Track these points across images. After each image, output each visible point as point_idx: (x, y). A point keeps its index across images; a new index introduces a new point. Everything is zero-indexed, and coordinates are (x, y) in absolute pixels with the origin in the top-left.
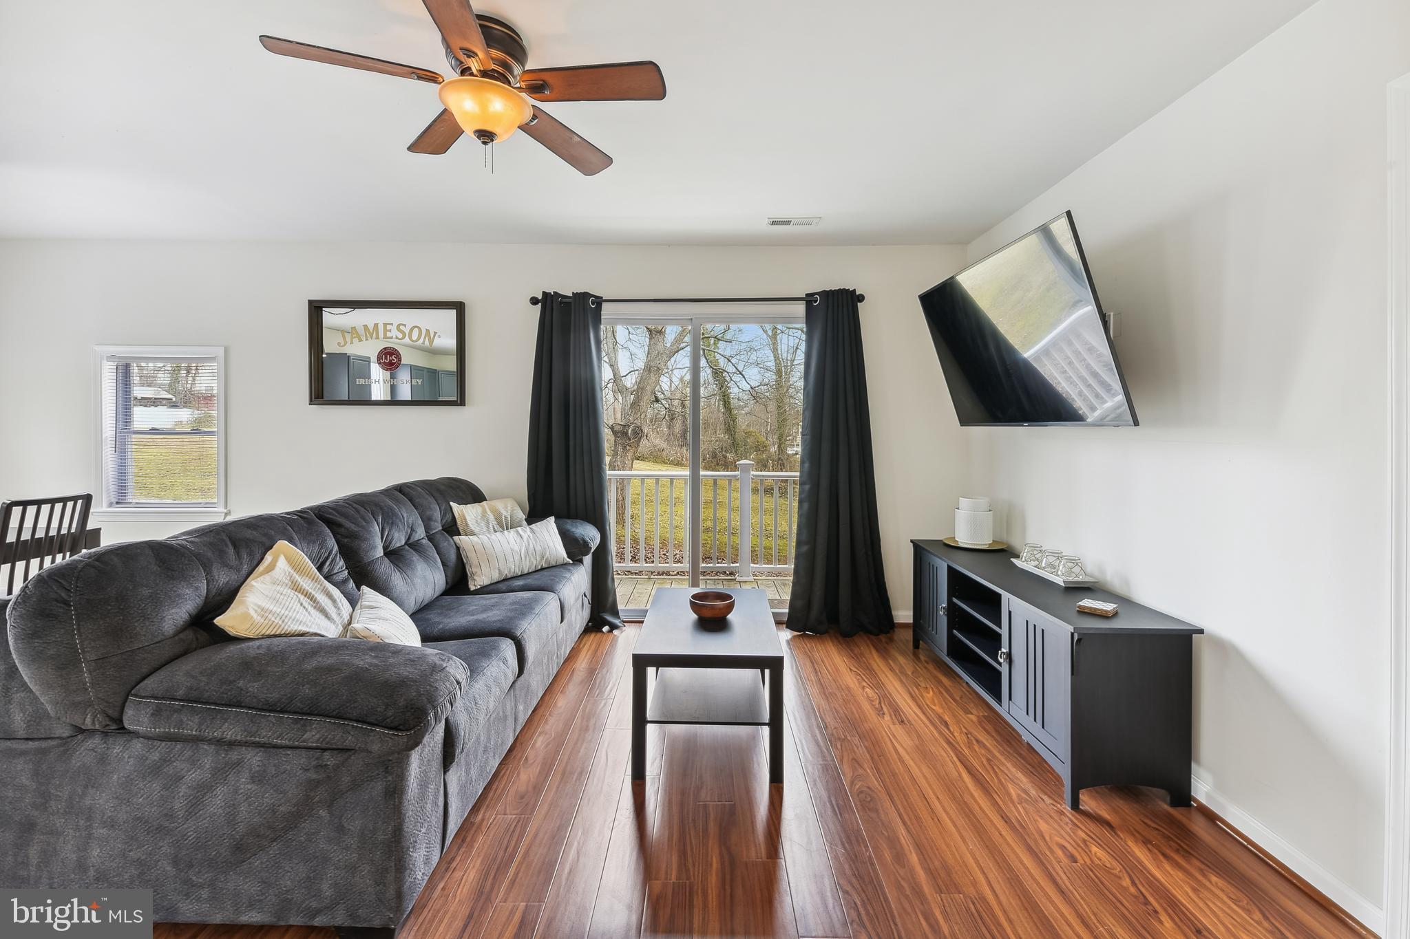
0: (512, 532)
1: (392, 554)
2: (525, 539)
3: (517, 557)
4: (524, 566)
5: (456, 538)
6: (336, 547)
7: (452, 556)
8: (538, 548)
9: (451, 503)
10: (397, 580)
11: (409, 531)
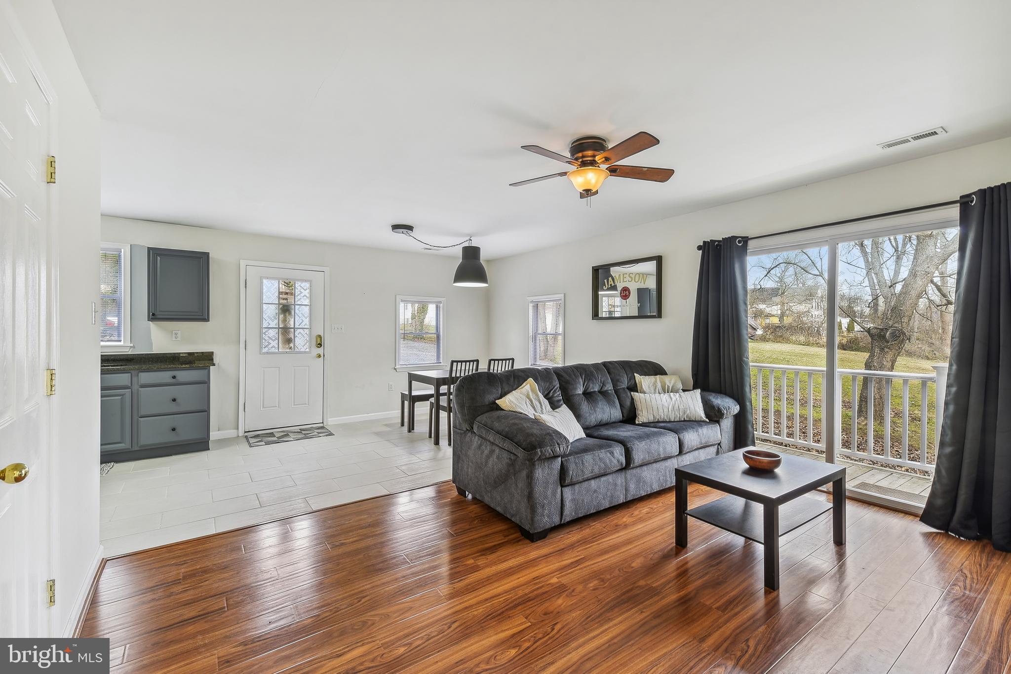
0: (666, 395)
1: (587, 394)
2: (673, 400)
3: (666, 410)
4: (671, 417)
5: (632, 393)
6: (558, 385)
7: (628, 403)
8: (681, 407)
9: (635, 374)
10: (585, 407)
11: (601, 385)
